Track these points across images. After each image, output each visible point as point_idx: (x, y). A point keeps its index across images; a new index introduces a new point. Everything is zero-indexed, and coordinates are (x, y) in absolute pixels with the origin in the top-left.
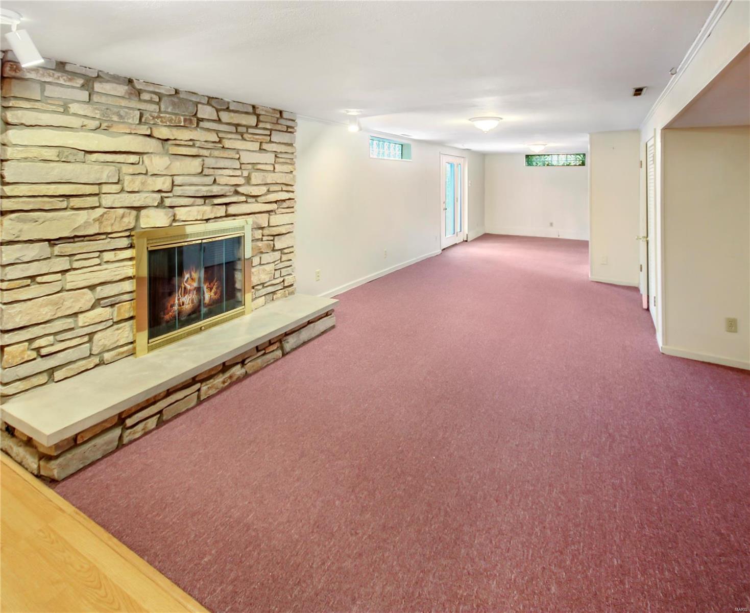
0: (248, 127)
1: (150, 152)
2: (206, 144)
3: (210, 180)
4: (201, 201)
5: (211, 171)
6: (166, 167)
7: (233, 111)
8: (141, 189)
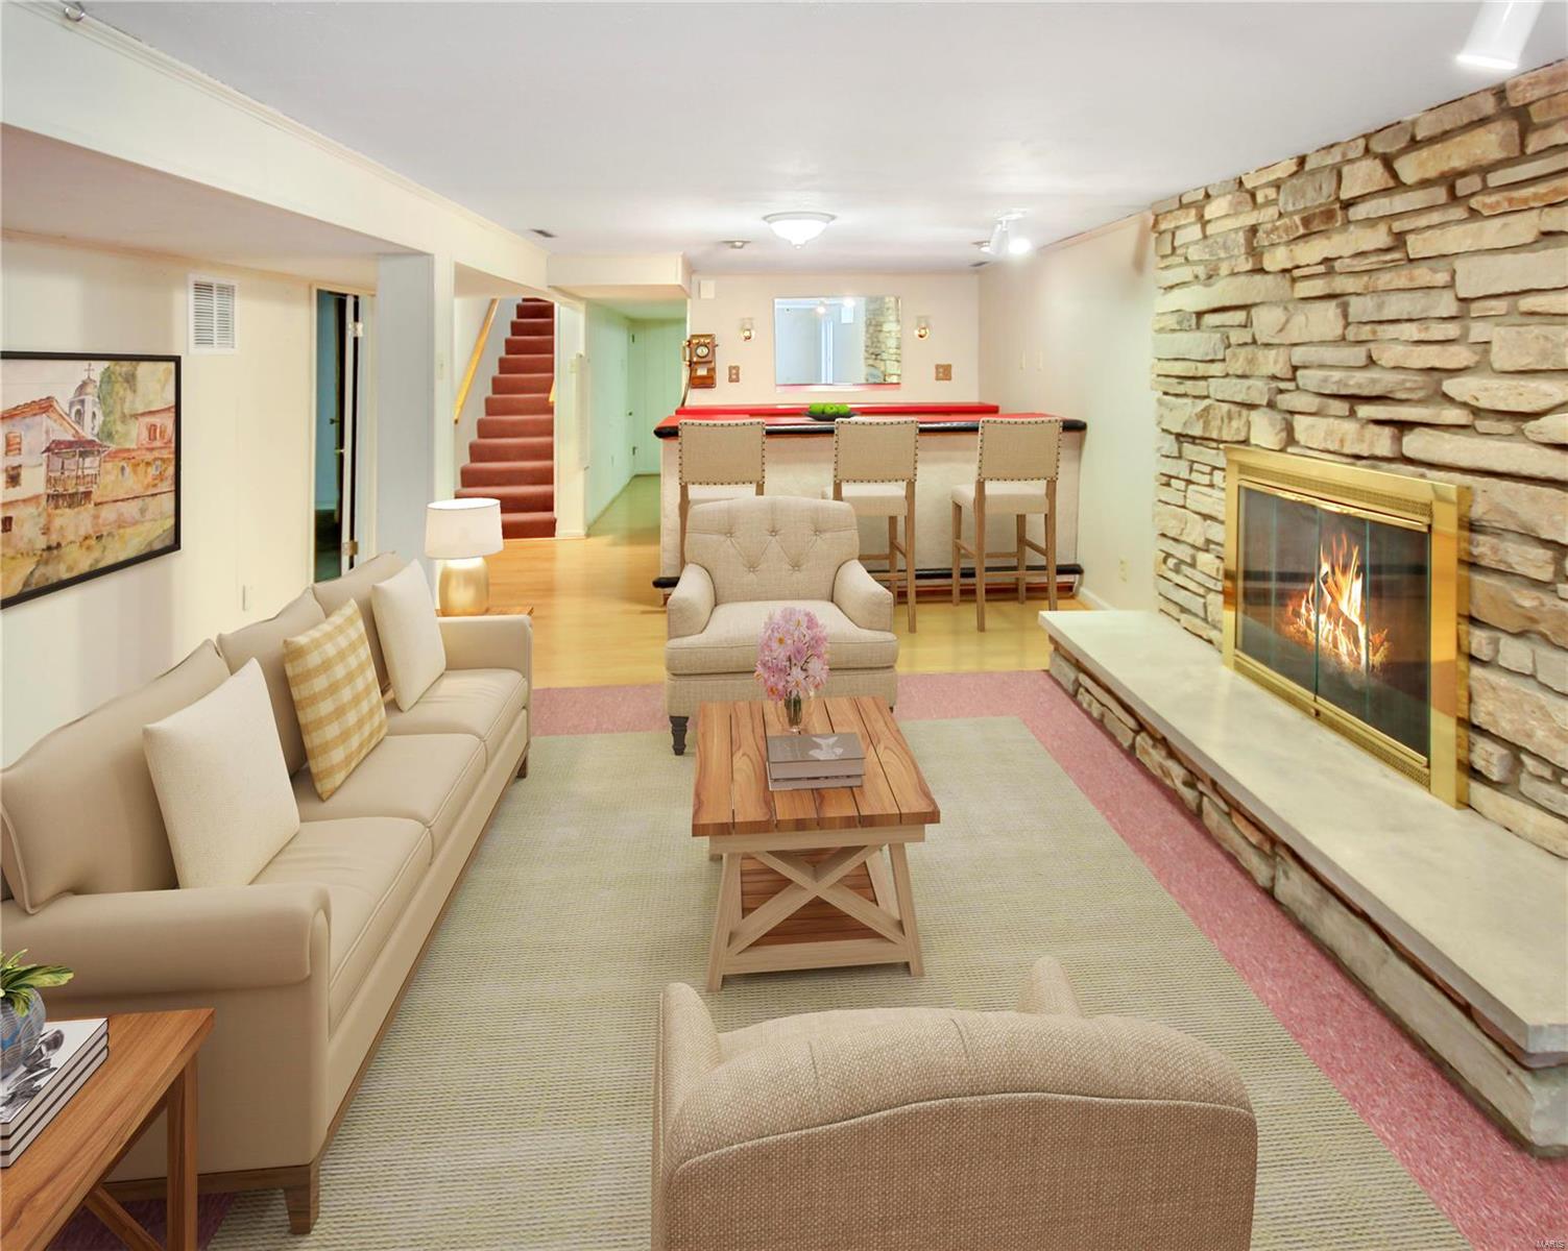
0: (1484, 170)
1: (1258, 301)
2: (1355, 262)
3: (1358, 355)
4: (1341, 407)
5: (1365, 332)
6: (1278, 328)
7: (1431, 140)
8: (1248, 373)
